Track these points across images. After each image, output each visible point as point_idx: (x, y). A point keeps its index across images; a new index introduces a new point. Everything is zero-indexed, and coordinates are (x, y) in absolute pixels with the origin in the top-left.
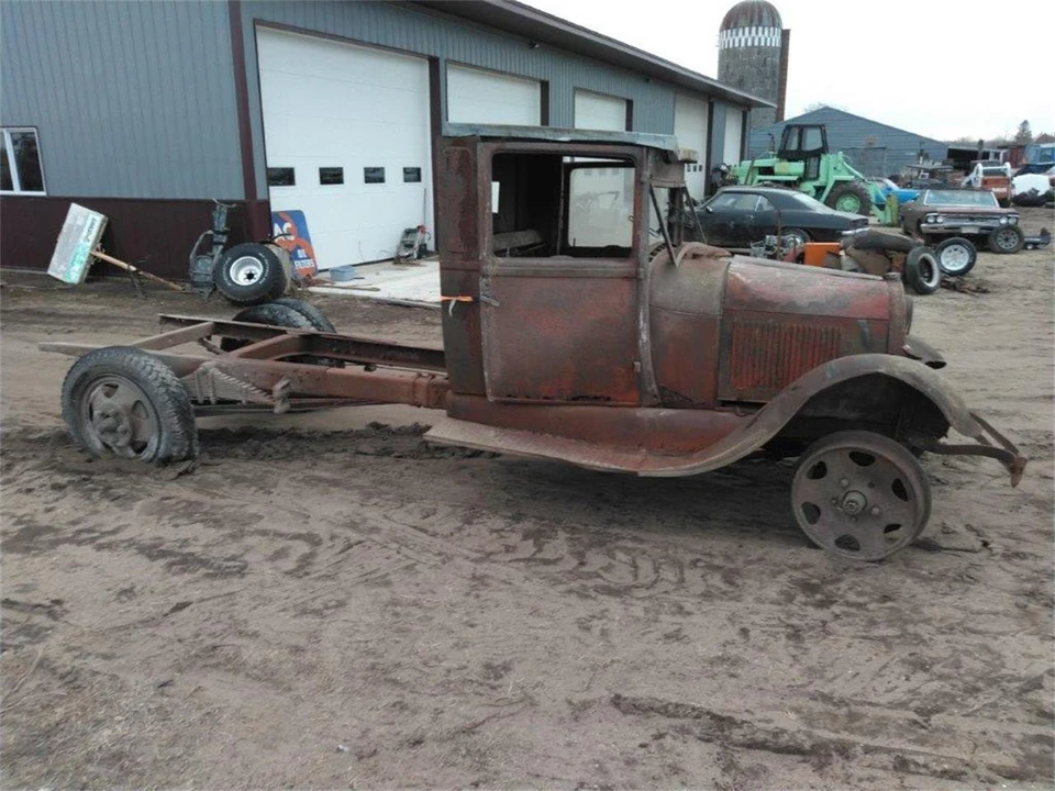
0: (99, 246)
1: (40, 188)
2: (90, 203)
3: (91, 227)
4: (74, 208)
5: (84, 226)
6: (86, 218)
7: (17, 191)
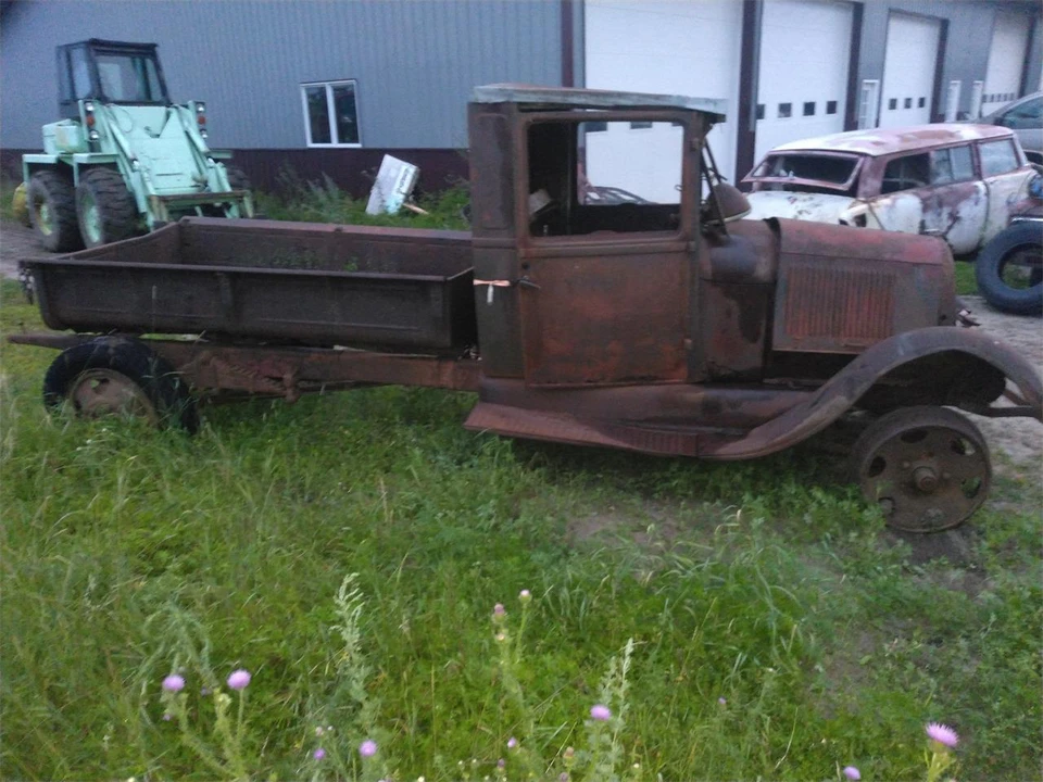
0: (411, 198)
1: (355, 140)
2: (403, 154)
3: (404, 179)
4: (388, 160)
5: (397, 176)
6: (399, 169)
7: (335, 144)
